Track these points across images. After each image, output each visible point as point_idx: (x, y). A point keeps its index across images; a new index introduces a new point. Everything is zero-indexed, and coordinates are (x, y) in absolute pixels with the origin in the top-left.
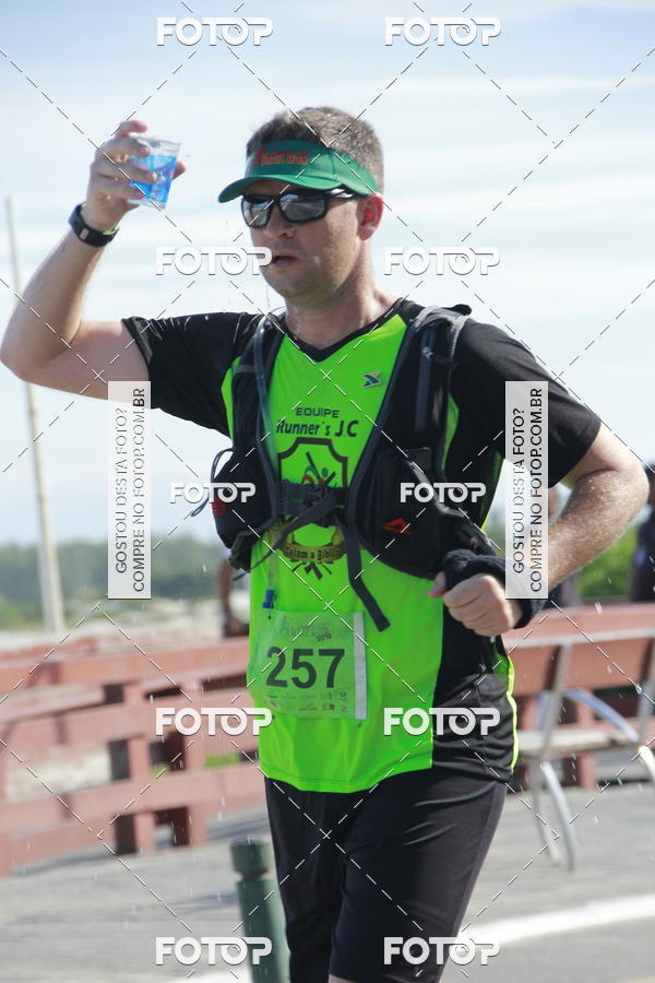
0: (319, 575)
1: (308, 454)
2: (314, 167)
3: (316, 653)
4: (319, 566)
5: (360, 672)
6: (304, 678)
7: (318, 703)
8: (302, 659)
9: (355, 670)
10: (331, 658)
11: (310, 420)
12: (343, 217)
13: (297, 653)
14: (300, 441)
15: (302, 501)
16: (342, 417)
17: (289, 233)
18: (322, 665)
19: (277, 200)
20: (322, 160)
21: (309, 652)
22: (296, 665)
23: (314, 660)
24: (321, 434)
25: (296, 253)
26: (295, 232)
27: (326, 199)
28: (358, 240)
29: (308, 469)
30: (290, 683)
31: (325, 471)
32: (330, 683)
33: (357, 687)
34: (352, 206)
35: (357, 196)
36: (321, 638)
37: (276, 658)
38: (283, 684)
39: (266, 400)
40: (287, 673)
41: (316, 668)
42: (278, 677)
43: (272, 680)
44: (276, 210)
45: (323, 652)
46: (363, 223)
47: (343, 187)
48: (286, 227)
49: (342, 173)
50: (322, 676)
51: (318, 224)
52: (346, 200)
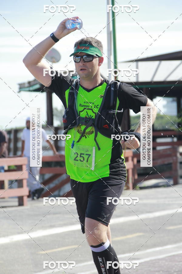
0: (86, 138)
1: (87, 112)
2: (91, 50)
3: (85, 154)
4: (86, 136)
5: (93, 160)
6: (82, 160)
7: (84, 165)
8: (82, 155)
9: (93, 159)
10: (88, 156)
11: (87, 104)
12: (96, 61)
13: (81, 154)
14: (85, 109)
15: (84, 121)
16: (95, 104)
17: (85, 64)
18: (86, 157)
19: (82, 57)
20: (92, 49)
21: (84, 154)
22: (81, 157)
23: (84, 156)
24: (90, 108)
25: (86, 68)
26: (86, 64)
27: (93, 57)
28: (98, 66)
29: (86, 115)
30: (79, 160)
31: (91, 115)
32: (87, 161)
33: (93, 163)
34: (98, 59)
35: (99, 57)
36: (86, 151)
37: (76, 155)
38: (78, 160)
39: (76, 99)
40: (78, 158)
41: (85, 158)
42: (77, 159)
43: (75, 159)
44: (82, 59)
45: (86, 154)
46: (99, 63)
47: (96, 55)
48: (84, 63)
49: (96, 52)
50: (86, 159)
51: (91, 62)
52: (96, 57)
